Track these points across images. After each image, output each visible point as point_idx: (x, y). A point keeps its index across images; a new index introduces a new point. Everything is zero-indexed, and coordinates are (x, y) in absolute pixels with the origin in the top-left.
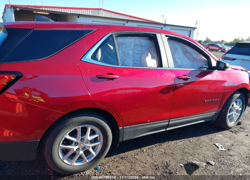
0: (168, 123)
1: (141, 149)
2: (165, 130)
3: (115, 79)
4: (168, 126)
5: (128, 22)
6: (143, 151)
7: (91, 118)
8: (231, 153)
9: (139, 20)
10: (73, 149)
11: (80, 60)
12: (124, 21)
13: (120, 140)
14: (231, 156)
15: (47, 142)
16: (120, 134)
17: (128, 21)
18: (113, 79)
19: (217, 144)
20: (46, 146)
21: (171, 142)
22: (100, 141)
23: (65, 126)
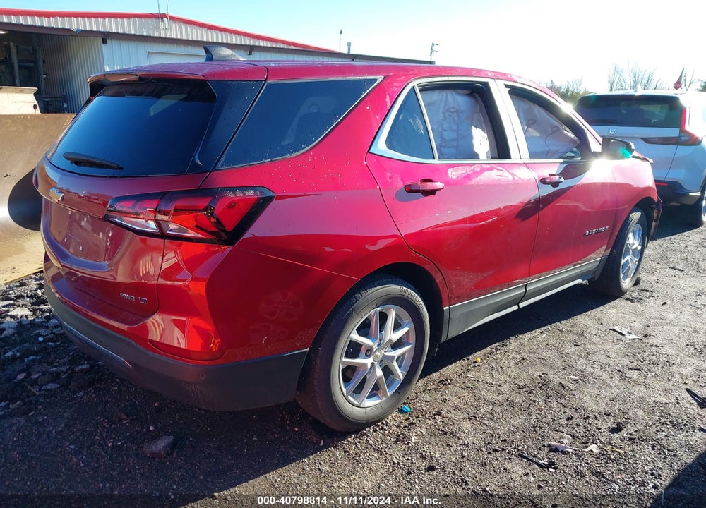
0: (524, 290)
1: (469, 359)
2: (516, 308)
3: (437, 192)
4: (524, 297)
5: (253, 53)
6: (475, 362)
7: (398, 289)
8: (653, 341)
9: (278, 45)
10: (365, 365)
11: (368, 152)
12: (241, 49)
13: (443, 339)
14: (656, 346)
15: (320, 352)
16: (444, 322)
17: (251, 49)
18: (433, 192)
19: (616, 328)
20: (318, 362)
21: (520, 336)
22: (410, 344)
23: (353, 310)
